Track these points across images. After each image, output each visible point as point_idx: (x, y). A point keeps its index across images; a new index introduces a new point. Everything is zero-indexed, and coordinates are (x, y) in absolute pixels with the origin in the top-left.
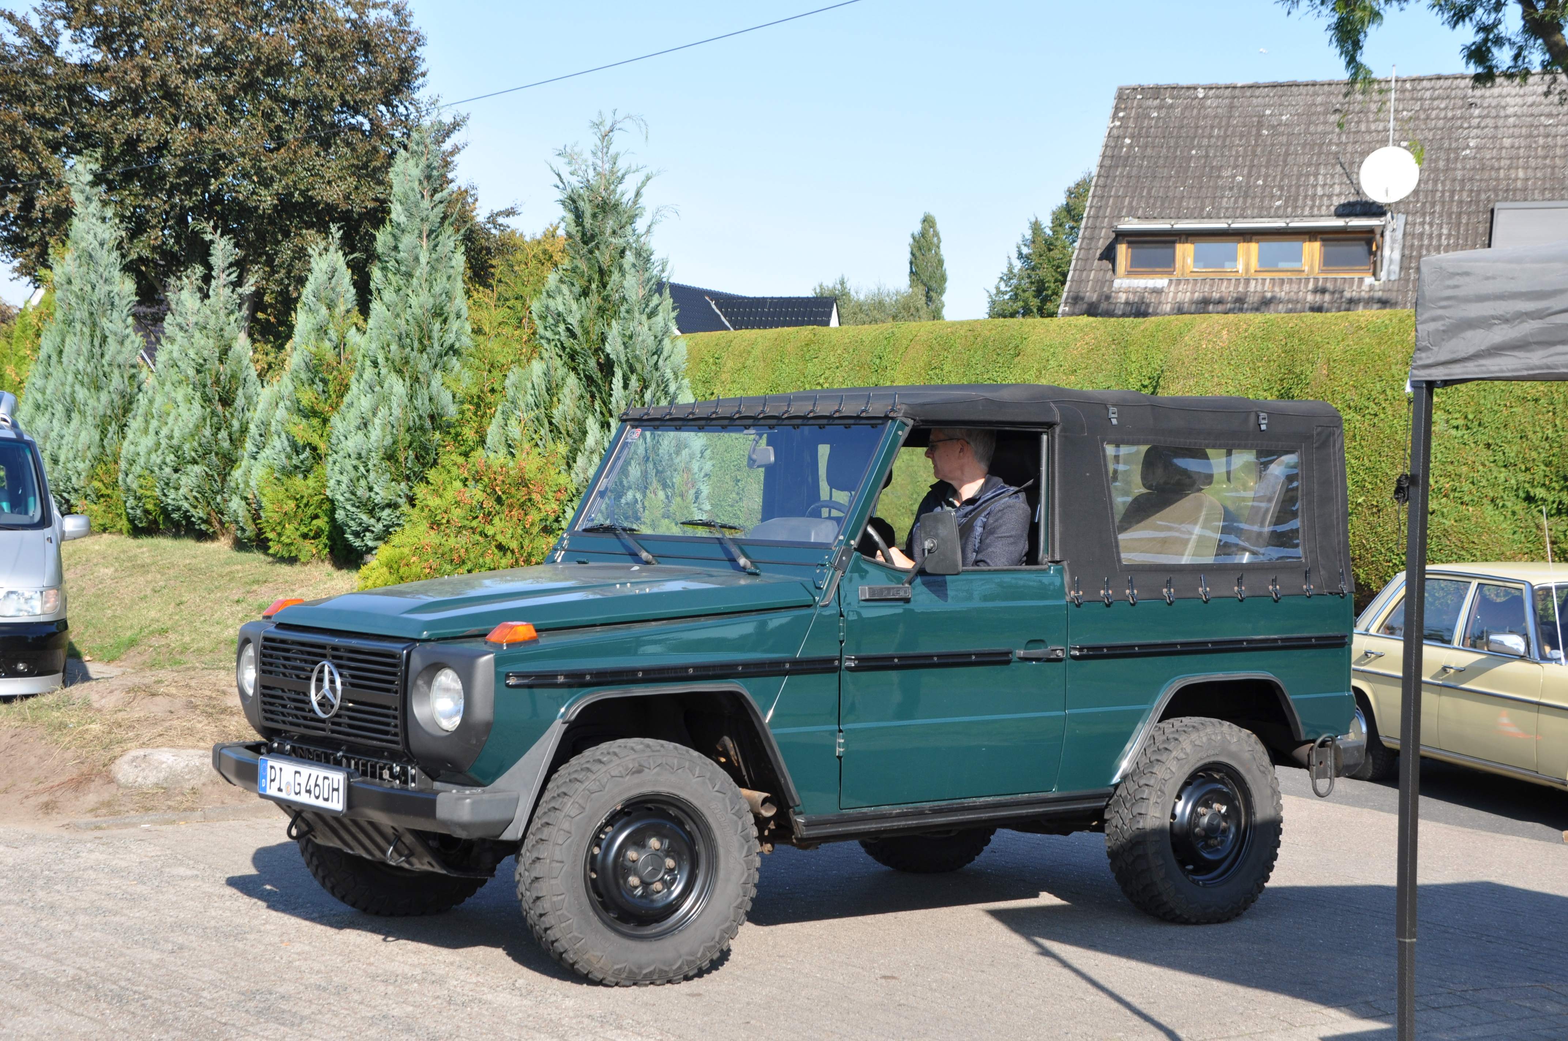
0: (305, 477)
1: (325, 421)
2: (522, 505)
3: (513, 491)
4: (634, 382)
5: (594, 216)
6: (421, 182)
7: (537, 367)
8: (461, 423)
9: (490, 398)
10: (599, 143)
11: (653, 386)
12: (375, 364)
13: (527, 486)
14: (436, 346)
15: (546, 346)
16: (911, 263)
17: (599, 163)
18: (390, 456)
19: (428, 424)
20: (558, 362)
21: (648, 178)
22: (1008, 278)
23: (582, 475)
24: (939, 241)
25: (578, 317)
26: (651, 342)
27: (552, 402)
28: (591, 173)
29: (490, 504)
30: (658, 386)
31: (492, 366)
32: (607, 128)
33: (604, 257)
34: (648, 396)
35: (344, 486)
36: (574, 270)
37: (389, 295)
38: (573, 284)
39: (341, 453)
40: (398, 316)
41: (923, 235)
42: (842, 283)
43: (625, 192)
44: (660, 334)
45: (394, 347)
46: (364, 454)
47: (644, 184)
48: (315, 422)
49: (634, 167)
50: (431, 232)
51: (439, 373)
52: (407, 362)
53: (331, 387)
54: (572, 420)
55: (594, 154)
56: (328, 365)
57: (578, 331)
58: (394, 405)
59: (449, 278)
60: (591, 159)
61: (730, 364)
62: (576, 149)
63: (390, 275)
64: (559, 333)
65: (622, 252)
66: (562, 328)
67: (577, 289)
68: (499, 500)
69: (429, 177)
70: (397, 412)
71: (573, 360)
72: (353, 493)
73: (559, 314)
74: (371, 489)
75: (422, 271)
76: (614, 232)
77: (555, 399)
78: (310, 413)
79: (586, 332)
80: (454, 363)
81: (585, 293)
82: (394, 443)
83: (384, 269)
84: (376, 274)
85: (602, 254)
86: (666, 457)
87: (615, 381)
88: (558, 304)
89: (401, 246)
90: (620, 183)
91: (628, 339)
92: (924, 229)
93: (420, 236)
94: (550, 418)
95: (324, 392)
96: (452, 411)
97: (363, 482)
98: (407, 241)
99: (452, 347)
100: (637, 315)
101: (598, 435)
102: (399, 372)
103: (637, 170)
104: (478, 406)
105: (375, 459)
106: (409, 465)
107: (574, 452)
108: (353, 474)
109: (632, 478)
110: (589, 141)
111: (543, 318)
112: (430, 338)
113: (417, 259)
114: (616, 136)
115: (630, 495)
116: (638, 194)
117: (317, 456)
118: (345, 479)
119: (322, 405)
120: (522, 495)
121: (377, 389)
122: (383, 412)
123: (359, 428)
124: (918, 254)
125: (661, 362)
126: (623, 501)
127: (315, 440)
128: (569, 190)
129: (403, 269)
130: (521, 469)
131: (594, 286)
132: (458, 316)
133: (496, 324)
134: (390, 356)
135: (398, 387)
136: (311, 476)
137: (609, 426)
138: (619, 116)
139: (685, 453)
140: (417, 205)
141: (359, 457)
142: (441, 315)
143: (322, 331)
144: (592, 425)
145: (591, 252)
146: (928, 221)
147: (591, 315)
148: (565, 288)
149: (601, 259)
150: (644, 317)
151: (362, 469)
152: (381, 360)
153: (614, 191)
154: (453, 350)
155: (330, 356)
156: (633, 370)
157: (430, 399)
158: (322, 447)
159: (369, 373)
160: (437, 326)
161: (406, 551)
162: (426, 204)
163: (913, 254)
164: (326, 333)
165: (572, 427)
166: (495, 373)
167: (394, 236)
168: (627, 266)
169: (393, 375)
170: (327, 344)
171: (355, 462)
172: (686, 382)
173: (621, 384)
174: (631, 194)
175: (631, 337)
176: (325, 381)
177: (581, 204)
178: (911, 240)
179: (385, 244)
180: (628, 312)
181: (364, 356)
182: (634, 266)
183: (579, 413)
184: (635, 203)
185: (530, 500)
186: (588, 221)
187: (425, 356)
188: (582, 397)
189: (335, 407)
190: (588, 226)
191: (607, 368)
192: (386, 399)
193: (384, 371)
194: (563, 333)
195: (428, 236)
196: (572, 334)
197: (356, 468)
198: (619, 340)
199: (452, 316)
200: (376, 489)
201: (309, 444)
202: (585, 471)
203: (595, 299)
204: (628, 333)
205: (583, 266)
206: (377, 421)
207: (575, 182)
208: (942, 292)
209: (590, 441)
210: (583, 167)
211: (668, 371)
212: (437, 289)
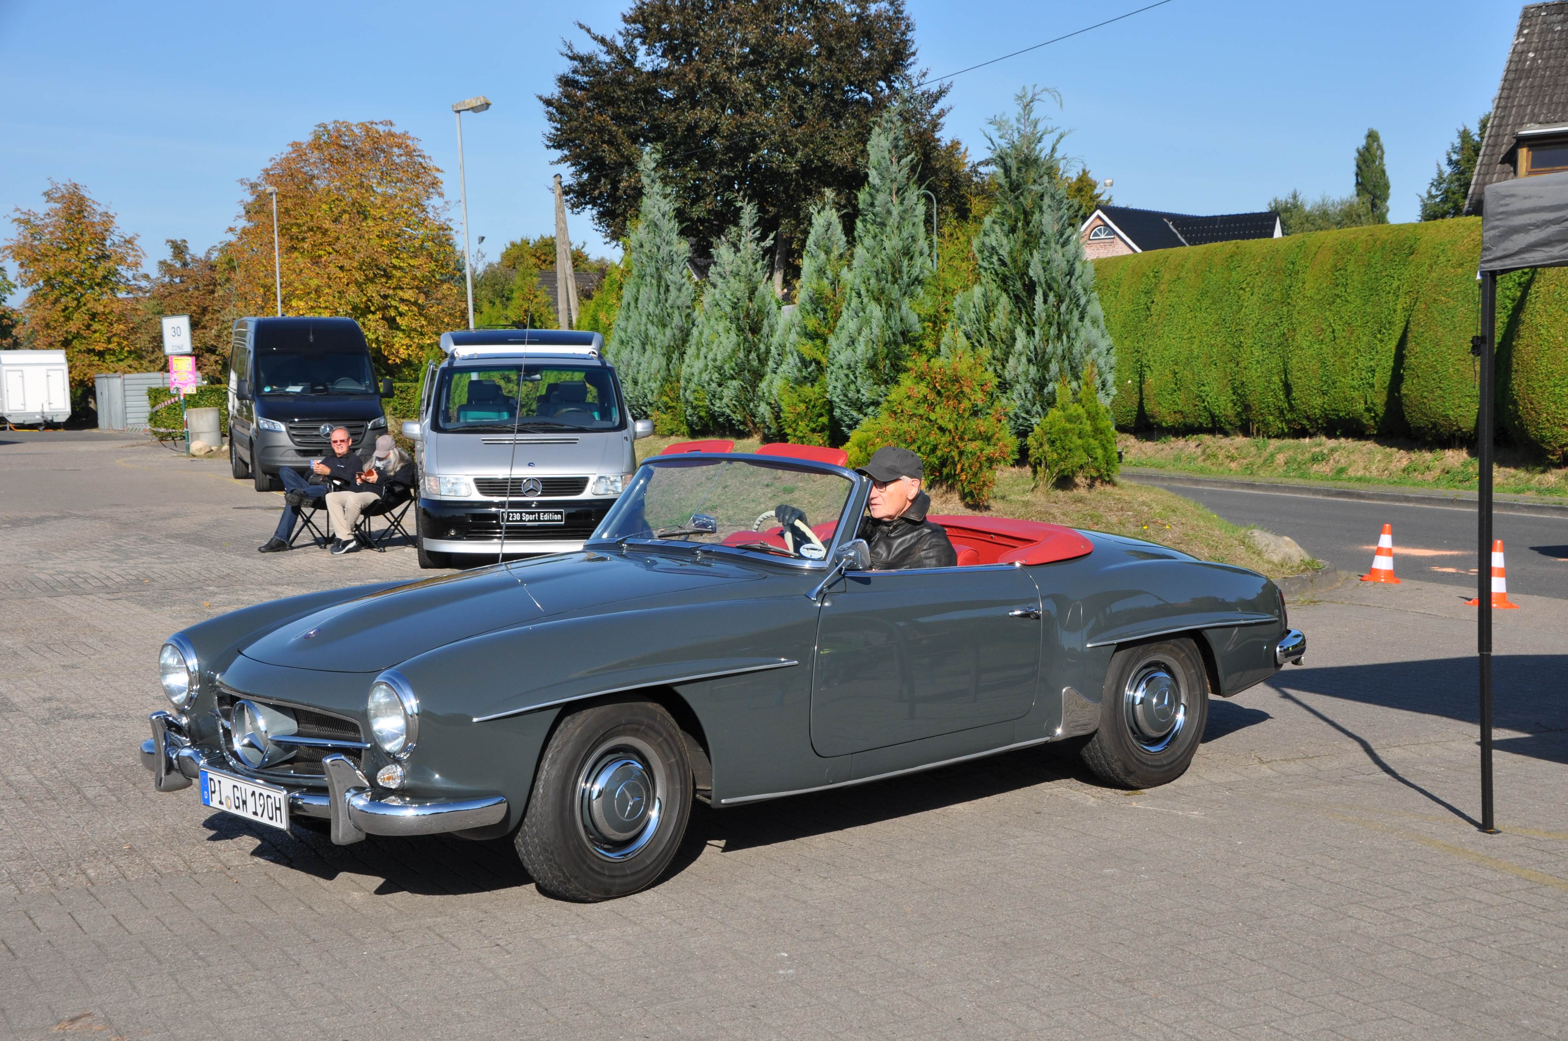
0: (813, 385)
1: (825, 341)
2: (956, 396)
3: (949, 386)
4: (1052, 298)
5: (1019, 170)
6: (890, 152)
7: (977, 290)
8: (923, 337)
9: (945, 316)
10: (1022, 112)
11: (1067, 300)
12: (859, 295)
13: (958, 382)
14: (905, 278)
15: (984, 273)
16: (1357, 175)
17: (1022, 127)
18: (872, 365)
19: (900, 339)
20: (994, 286)
21: (1061, 137)
22: (1438, 182)
23: (1013, 373)
24: (1383, 153)
25: (1008, 249)
26: (1064, 266)
27: (989, 317)
28: (1016, 135)
29: (932, 397)
30: (1071, 300)
31: (945, 291)
32: (1029, 99)
33: (1027, 202)
34: (1063, 308)
35: (838, 390)
36: (1004, 213)
37: (868, 241)
38: (1003, 224)
39: (837, 365)
40: (875, 257)
41: (1367, 148)
42: (1295, 197)
43: (1043, 150)
44: (1071, 259)
45: (873, 281)
46: (852, 364)
47: (1058, 141)
48: (818, 342)
49: (1049, 129)
50: (899, 190)
51: (907, 299)
52: (883, 292)
53: (829, 315)
54: (1005, 330)
55: (1018, 120)
56: (827, 297)
57: (1008, 260)
58: (874, 326)
59: (914, 224)
60: (1015, 125)
61: (1167, 276)
62: (1004, 118)
63: (868, 226)
64: (992, 263)
65: (1042, 197)
66: (995, 259)
67: (1006, 228)
68: (939, 393)
69: (896, 147)
70: (876, 331)
71: (1005, 283)
72: (846, 396)
73: (993, 248)
74: (858, 391)
75: (893, 221)
76: (1035, 181)
77: (992, 315)
78: (812, 336)
79: (1014, 261)
80: (919, 290)
81: (1013, 230)
82: (875, 355)
83: (864, 221)
84: (859, 224)
85: (1025, 199)
86: (1079, 356)
87: (1037, 298)
88: (991, 241)
89: (876, 203)
90: (1039, 142)
91: (1047, 265)
92: (1367, 143)
93: (891, 194)
94: (988, 329)
95: (824, 319)
96: (918, 328)
97: (853, 387)
98: (881, 198)
99: (916, 279)
100: (1053, 245)
101: (1025, 341)
102: (878, 300)
103: (1052, 131)
104: (935, 323)
105: (861, 368)
106: (887, 371)
107: (1007, 354)
108: (845, 380)
109: (1052, 373)
110: (1013, 111)
111: (981, 252)
112: (900, 272)
113: (889, 212)
114: (1036, 105)
115: (1051, 386)
116: (1054, 150)
117: (821, 369)
118: (839, 385)
119: (823, 329)
120: (955, 388)
121: (861, 314)
122: (865, 331)
123: (848, 345)
124: (1363, 167)
125: (1073, 282)
126: (1045, 391)
127: (819, 356)
128: (998, 150)
129: (878, 220)
130: (955, 369)
131: (1020, 224)
132: (921, 254)
133: (947, 259)
134: (870, 288)
135: (876, 311)
136: (817, 384)
137: (1034, 333)
138: (1038, 90)
139: (1094, 351)
140: (887, 169)
141: (849, 367)
142: (907, 254)
143: (821, 272)
144: (1020, 333)
145: (1017, 198)
146: (1372, 136)
147: (1018, 247)
148: (997, 228)
149: (1024, 203)
150: (1059, 247)
151: (851, 376)
152: (863, 292)
153: (1034, 149)
154: (918, 281)
155: (828, 291)
156: (1050, 288)
157: (901, 320)
158: (824, 361)
159: (855, 302)
160: (906, 263)
161: (871, 434)
162: (894, 168)
163: (1358, 167)
164: (825, 273)
165: (1004, 335)
166: (948, 297)
167: (871, 195)
168: (1045, 207)
169: (872, 302)
170: (826, 282)
171: (846, 372)
172: (1095, 295)
173: (1042, 300)
174: (1047, 151)
175: (1048, 263)
176: (824, 310)
177: (1009, 160)
178: (1356, 155)
179: (864, 201)
180: (1045, 243)
181: (851, 289)
182: (1050, 206)
183: (1010, 324)
184: (1052, 156)
185: (962, 392)
186: (1014, 174)
187: (896, 287)
188: (1011, 312)
189: (831, 330)
190: (1014, 177)
191: (1031, 288)
192: (868, 322)
193: (865, 300)
194: (996, 263)
195: (897, 193)
196: (1003, 263)
197: (847, 376)
198: (1040, 266)
199: (917, 254)
200: (863, 391)
201: (815, 360)
202: (1016, 369)
203: (1021, 235)
204: (1046, 260)
205: (1011, 209)
206: (861, 339)
207: (1003, 143)
208: (1385, 198)
209: (1019, 345)
210: (1010, 132)
211: (1079, 287)
212: (905, 234)
